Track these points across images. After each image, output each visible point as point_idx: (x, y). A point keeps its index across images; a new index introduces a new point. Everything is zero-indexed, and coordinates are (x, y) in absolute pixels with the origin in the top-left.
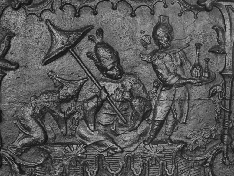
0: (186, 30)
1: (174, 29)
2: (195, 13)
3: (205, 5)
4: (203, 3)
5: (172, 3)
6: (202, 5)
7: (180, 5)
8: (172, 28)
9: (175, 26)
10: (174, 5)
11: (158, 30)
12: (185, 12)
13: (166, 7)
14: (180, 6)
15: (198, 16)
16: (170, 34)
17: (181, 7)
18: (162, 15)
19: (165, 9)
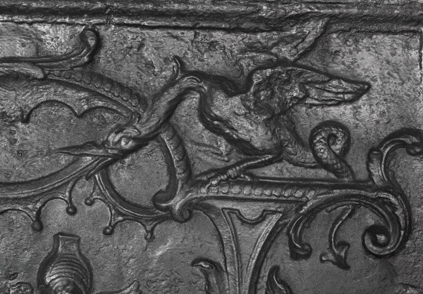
0: (124, 269)
1: (93, 267)
2: (147, 227)
3: (169, 209)
4: (164, 205)
5: (88, 202)
6: (161, 209)
7: (109, 206)
8: (88, 265)
9: (96, 260)
10: (94, 207)
11: (48, 274)
12: (121, 225)
13: (72, 210)
14: (108, 209)
15: (155, 233)
16: (82, 282)
17: (111, 213)
18: (62, 234)
19: (71, 218)
